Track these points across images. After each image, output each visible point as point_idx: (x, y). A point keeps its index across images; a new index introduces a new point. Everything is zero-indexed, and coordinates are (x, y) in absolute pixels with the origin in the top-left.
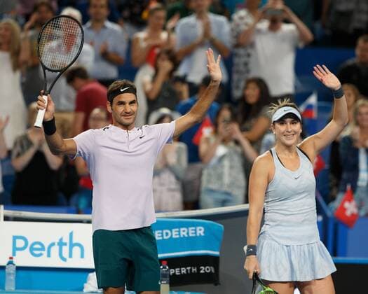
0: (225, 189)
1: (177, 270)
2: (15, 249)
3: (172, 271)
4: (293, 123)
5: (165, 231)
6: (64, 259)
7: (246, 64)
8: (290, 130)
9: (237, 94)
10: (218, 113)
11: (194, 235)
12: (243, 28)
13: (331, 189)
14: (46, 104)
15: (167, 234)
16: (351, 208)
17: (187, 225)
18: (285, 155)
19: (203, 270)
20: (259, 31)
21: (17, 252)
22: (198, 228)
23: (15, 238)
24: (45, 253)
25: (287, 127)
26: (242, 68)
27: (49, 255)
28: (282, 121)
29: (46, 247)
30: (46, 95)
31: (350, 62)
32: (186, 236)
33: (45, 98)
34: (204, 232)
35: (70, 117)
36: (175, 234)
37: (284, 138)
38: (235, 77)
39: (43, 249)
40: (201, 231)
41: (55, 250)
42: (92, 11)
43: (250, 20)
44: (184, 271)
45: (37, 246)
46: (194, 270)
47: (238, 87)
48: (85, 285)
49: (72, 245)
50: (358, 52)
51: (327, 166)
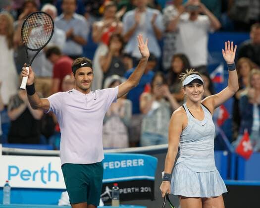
0: (158, 132)
1: (125, 190)
2: (10, 175)
3: (121, 191)
4: (198, 86)
5: (116, 162)
6: (45, 182)
7: (173, 44)
8: (196, 91)
9: (167, 65)
10: (153, 79)
11: (137, 165)
12: (171, 18)
13: (233, 132)
14: (28, 73)
15: (117, 164)
16: (247, 146)
17: (132, 158)
18: (194, 109)
19: (143, 190)
20: (182, 21)
21: (12, 177)
22: (139, 160)
23: (10, 167)
24: (31, 178)
25: (195, 89)
26: (170, 47)
27: (34, 179)
28: (190, 85)
29: (32, 173)
30: (28, 67)
31: (247, 42)
32: (131, 165)
33: (27, 68)
34: (144, 163)
35: (49, 82)
36: (123, 164)
37: (192, 97)
38: (166, 53)
39: (30, 175)
40: (141, 162)
41: (38, 175)
42: (64, 7)
43: (175, 13)
44: (129, 190)
45: (26, 173)
46: (137, 190)
47: (167, 61)
48: (60, 200)
49: (50, 172)
50: (252, 35)
51: (230, 116)
